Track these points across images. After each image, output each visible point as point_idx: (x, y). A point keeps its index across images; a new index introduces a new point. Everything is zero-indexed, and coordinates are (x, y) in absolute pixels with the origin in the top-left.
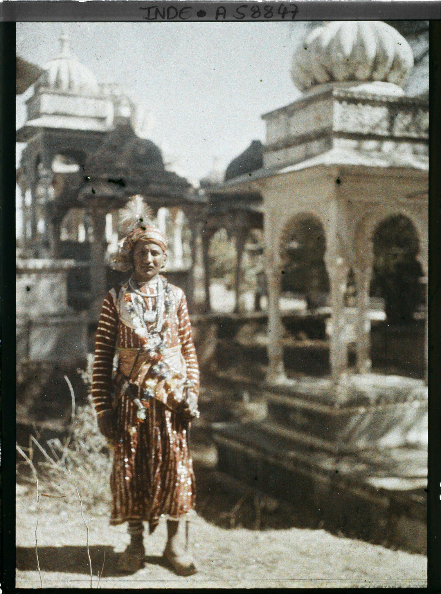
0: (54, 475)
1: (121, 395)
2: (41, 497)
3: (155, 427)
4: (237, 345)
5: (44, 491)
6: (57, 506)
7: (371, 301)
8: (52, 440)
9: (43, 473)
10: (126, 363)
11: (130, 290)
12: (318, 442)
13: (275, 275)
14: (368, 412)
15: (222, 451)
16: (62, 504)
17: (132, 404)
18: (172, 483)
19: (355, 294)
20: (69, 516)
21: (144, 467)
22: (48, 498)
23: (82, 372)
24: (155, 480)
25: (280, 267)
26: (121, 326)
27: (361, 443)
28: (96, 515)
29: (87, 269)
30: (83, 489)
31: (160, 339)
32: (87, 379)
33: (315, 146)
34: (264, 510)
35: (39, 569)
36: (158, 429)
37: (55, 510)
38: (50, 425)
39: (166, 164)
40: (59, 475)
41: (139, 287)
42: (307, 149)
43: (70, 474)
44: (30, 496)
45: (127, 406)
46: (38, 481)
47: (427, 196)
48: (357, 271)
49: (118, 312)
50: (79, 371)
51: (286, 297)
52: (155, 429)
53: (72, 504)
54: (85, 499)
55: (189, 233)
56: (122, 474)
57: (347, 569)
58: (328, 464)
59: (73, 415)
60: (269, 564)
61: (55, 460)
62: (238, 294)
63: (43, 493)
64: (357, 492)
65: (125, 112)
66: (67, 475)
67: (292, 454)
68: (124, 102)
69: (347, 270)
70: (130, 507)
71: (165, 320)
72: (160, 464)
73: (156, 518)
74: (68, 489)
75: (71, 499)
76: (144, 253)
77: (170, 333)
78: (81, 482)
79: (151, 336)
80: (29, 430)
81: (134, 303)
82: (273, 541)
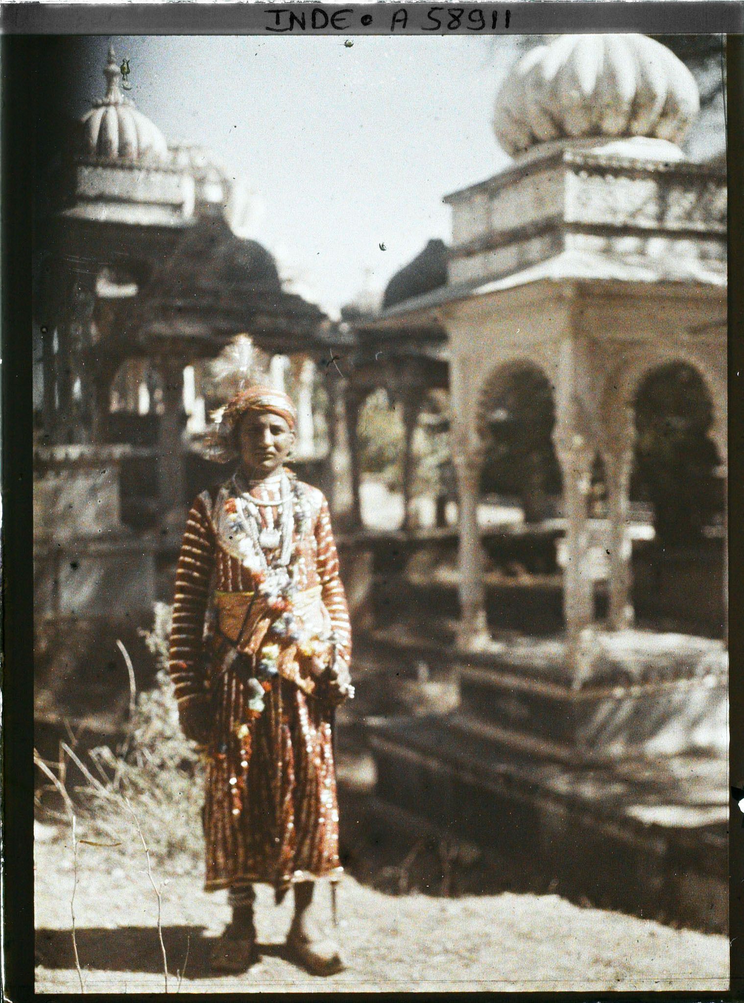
0: (101, 808)
1: (223, 671)
2: (80, 845)
3: (281, 726)
4: (408, 584)
5: (85, 835)
6: (107, 860)
7: (632, 508)
8: (97, 750)
9: (84, 804)
10: (230, 616)
11: (234, 493)
12: (544, 747)
13: (470, 466)
14: (628, 696)
15: (383, 764)
16: (116, 856)
17: (242, 687)
18: (313, 818)
19: (604, 497)
20: (127, 877)
21: (264, 793)
22: (91, 847)
23: (147, 633)
24: (284, 815)
25: (478, 453)
26: (221, 555)
27: (617, 749)
28: (174, 875)
29: (152, 461)
30: (151, 831)
31: (287, 576)
32: (156, 645)
33: (535, 247)
34: (456, 863)
35: (78, 967)
36: (286, 727)
37: (103, 867)
38: (93, 723)
39: (284, 282)
40: (109, 808)
41: (249, 489)
42: (522, 253)
43: (128, 806)
44: (63, 843)
45: (234, 689)
46: (74, 818)
47: (725, 329)
48: (607, 457)
49: (216, 531)
50: (142, 633)
51: (487, 503)
52: (283, 729)
53: (133, 856)
54: (154, 847)
55: (323, 396)
56: (226, 804)
57: (596, 961)
58: (561, 784)
59: (132, 707)
60: (467, 954)
61: (103, 783)
62: (408, 498)
63: (83, 839)
64: (612, 830)
65: (214, 194)
66: (123, 806)
67: (502, 768)
68: (212, 176)
69: (590, 457)
70: (241, 859)
71: (295, 544)
72: (291, 787)
73: (286, 877)
74: (126, 831)
75: (130, 848)
76: (259, 430)
77: (303, 567)
78: (147, 819)
79: (272, 571)
80: (57, 733)
81: (243, 516)
82: (470, 914)
